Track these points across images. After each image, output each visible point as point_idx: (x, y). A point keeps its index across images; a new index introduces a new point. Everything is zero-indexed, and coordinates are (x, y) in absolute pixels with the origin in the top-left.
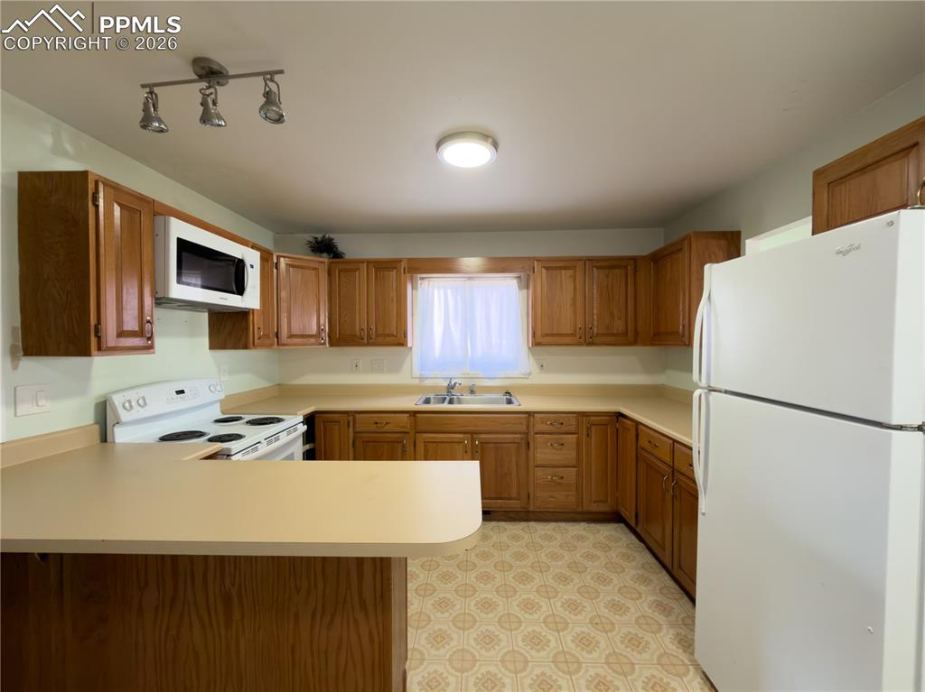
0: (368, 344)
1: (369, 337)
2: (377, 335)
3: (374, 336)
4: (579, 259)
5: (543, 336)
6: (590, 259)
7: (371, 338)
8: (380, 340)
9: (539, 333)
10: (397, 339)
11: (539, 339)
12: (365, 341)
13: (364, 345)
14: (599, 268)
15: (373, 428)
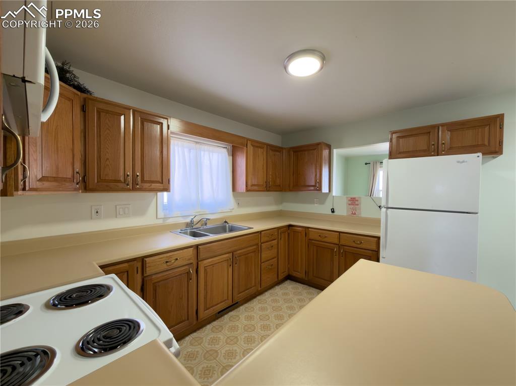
0: (134, 189)
1: (135, 183)
2: (143, 181)
3: (140, 182)
4: (264, 144)
5: (252, 186)
6: (268, 145)
7: (137, 184)
8: (146, 185)
9: (250, 183)
10: (164, 184)
11: (249, 187)
12: (130, 186)
13: (129, 190)
14: (272, 150)
15: (165, 267)
